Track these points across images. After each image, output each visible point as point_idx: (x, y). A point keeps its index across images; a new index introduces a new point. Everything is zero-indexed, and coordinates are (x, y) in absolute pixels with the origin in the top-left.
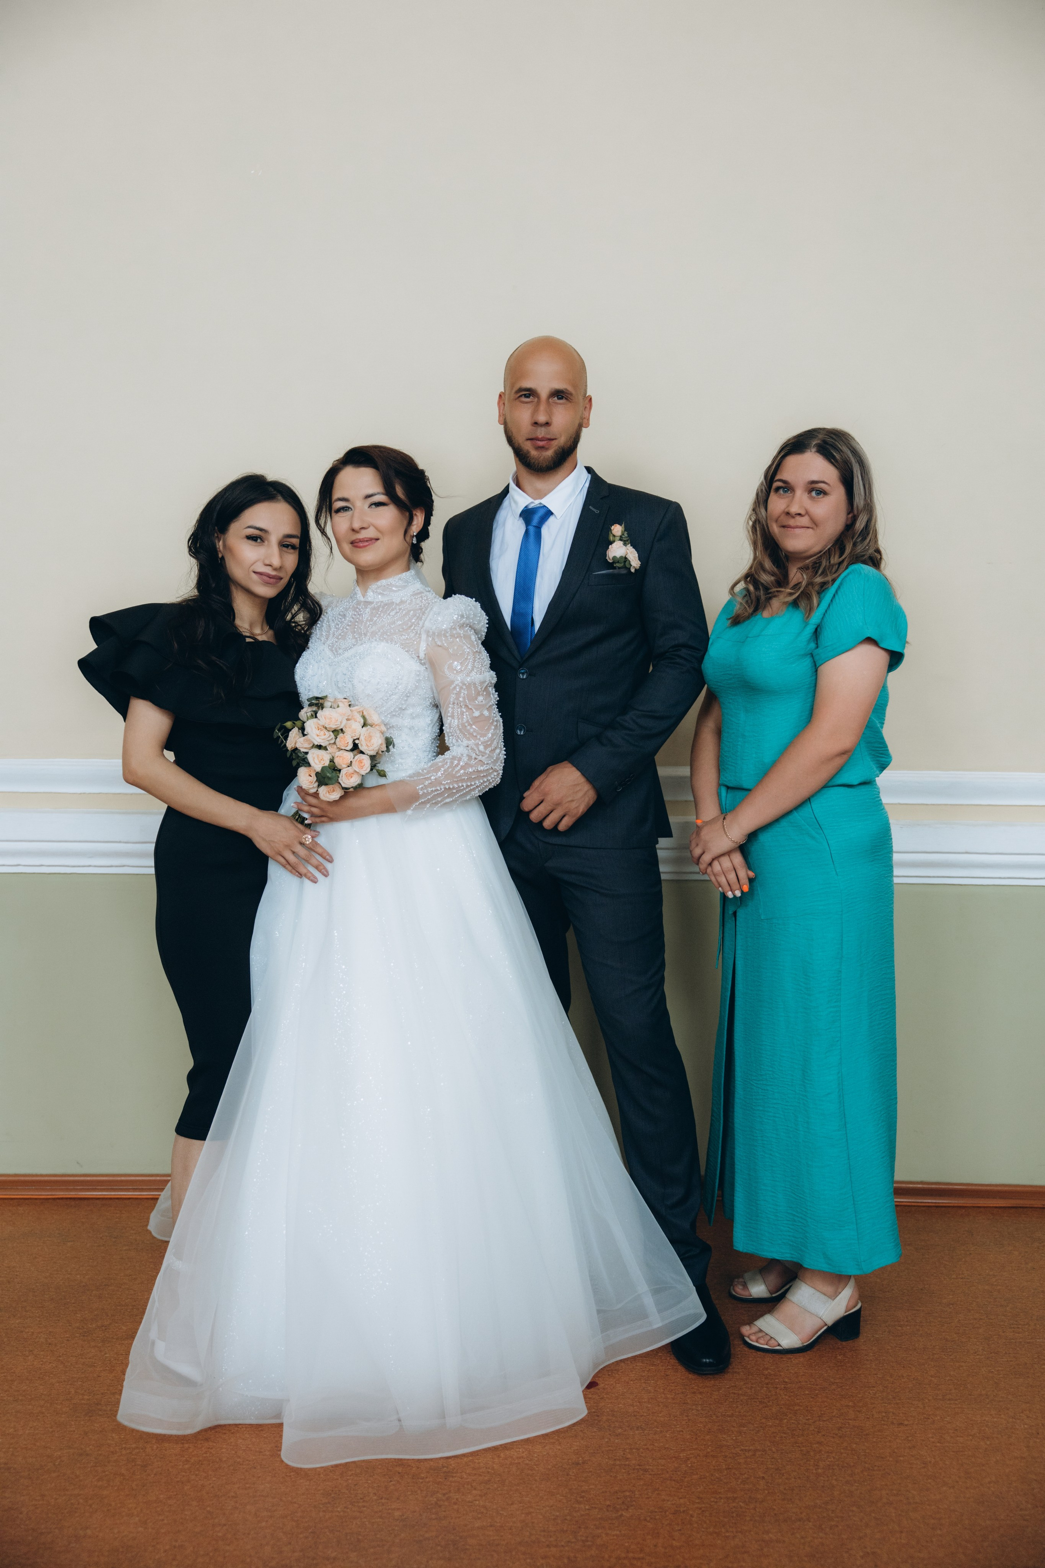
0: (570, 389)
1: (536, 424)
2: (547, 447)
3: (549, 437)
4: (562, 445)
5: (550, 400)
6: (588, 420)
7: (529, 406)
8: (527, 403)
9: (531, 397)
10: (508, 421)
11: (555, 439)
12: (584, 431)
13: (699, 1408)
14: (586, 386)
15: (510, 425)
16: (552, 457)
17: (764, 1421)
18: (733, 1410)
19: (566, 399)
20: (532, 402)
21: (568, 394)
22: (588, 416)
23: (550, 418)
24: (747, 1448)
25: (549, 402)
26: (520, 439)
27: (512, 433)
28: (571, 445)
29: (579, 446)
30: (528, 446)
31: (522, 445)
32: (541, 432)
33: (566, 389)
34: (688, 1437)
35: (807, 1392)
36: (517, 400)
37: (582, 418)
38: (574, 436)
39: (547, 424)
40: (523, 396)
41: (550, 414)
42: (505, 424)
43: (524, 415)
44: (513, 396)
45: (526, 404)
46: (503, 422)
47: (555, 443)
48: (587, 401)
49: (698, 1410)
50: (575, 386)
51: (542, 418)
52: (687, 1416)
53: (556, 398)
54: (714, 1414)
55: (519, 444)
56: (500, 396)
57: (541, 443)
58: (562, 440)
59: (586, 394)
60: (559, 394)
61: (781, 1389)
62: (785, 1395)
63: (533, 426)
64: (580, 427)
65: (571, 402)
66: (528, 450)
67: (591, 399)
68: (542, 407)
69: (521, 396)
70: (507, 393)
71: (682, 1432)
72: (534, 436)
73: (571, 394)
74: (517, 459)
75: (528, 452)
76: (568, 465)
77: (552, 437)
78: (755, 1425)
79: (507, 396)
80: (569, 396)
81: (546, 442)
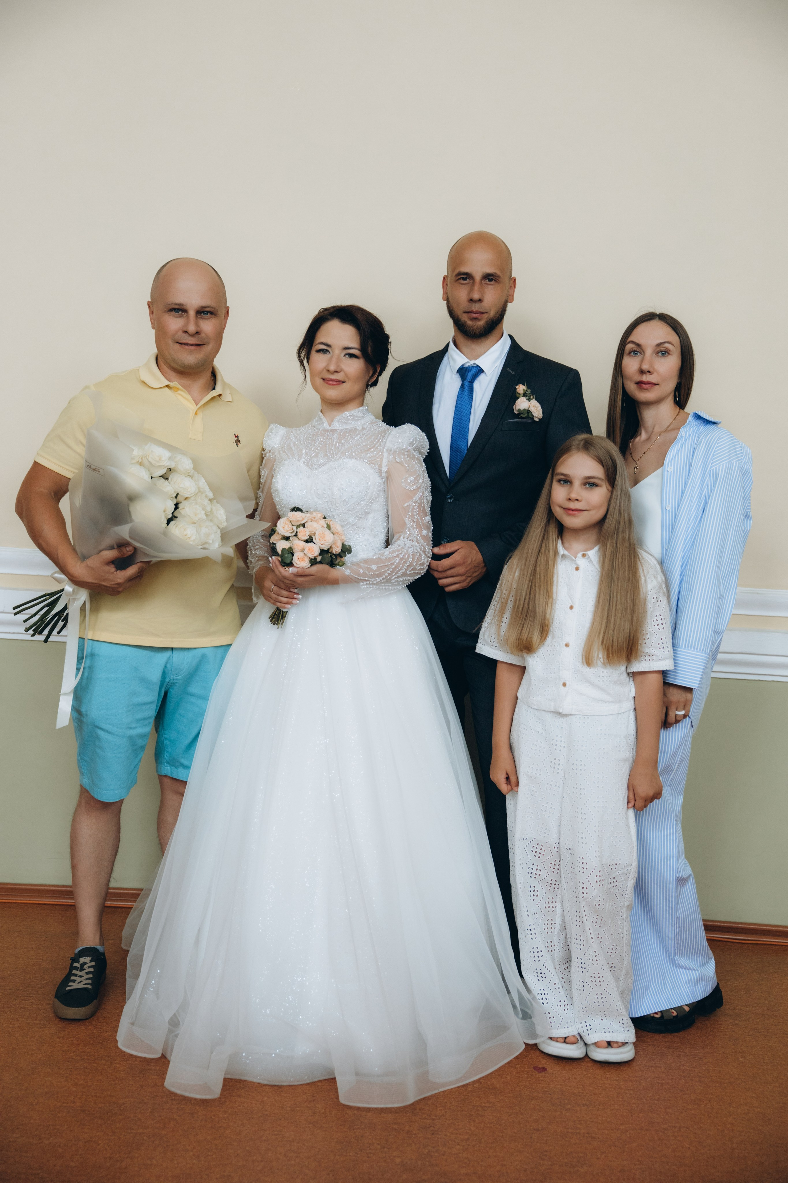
0: (498, 272)
1: (471, 300)
2: (480, 318)
3: (481, 310)
4: (492, 317)
5: (483, 282)
6: (513, 296)
7: (465, 286)
8: (464, 284)
9: (468, 280)
10: (450, 298)
11: (486, 313)
12: (509, 304)
13: (632, 1093)
14: (511, 270)
15: (451, 301)
16: (484, 327)
17: (684, 1105)
18: (659, 1096)
19: (495, 281)
20: (468, 283)
21: (497, 276)
22: (512, 293)
23: (482, 296)
24: (673, 1125)
25: (482, 283)
26: (459, 312)
27: (453, 307)
28: (498, 317)
29: (505, 317)
30: (465, 318)
31: (460, 317)
32: (475, 307)
33: (495, 273)
34: (625, 1114)
35: (718, 1085)
36: (457, 282)
37: (508, 296)
38: (501, 310)
39: (480, 300)
40: (461, 279)
41: (482, 293)
42: (447, 300)
43: (462, 294)
44: (454, 278)
45: (463, 286)
46: (446, 299)
47: (485, 316)
48: (512, 282)
49: (630, 1094)
50: (502, 270)
51: (476, 296)
52: (622, 1098)
53: (487, 280)
54: (644, 1098)
55: (458, 316)
56: (444, 278)
57: (475, 315)
58: (492, 313)
59: (511, 276)
60: (489, 277)
61: (696, 1082)
62: (700, 1086)
63: (469, 302)
64: (506, 302)
65: (499, 283)
66: (464, 321)
67: (515, 280)
68: (476, 288)
69: (460, 279)
70: (449, 276)
71: (620, 1110)
72: (469, 310)
73: (499, 277)
74: (457, 328)
75: (465, 322)
76: (496, 333)
77: (484, 311)
78: (678, 1108)
79: (449, 279)
80: (498, 278)
81: (478, 314)
